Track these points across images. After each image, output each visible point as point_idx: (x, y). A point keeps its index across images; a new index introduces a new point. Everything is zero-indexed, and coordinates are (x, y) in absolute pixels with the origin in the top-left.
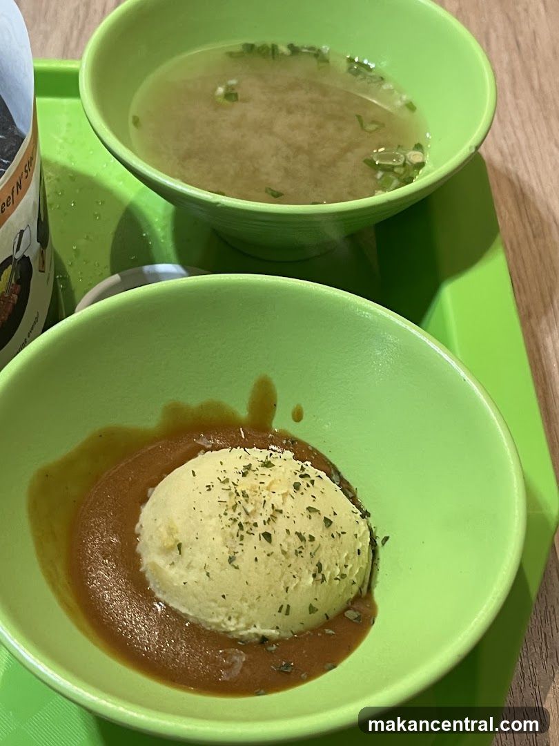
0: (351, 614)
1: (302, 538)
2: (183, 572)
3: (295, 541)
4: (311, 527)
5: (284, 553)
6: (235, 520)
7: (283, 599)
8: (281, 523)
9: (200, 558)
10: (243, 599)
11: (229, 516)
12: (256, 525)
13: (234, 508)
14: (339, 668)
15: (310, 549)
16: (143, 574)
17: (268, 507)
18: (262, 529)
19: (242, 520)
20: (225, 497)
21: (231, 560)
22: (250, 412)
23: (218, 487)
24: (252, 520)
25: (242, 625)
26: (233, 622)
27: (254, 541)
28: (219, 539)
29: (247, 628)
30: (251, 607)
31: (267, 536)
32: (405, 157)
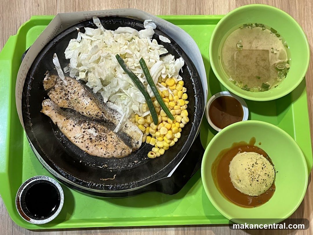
0: (271, 189)
1: (264, 180)
2: (240, 185)
3: (262, 181)
4: (265, 177)
5: (261, 183)
6: (251, 178)
7: (260, 190)
8: (260, 177)
9: (245, 183)
10: (252, 191)
11: (250, 177)
12: (255, 178)
13: (251, 175)
14: (269, 201)
15: (265, 182)
16: (232, 182)
17: (258, 175)
18: (257, 179)
19: (253, 178)
20: (249, 172)
21: (251, 185)
22: (250, 142)
23: (248, 170)
24: (255, 177)
25: (251, 194)
26: (250, 194)
27: (255, 182)
28: (248, 181)
29: (253, 194)
30: (254, 192)
31: (258, 181)
32: (285, 66)
